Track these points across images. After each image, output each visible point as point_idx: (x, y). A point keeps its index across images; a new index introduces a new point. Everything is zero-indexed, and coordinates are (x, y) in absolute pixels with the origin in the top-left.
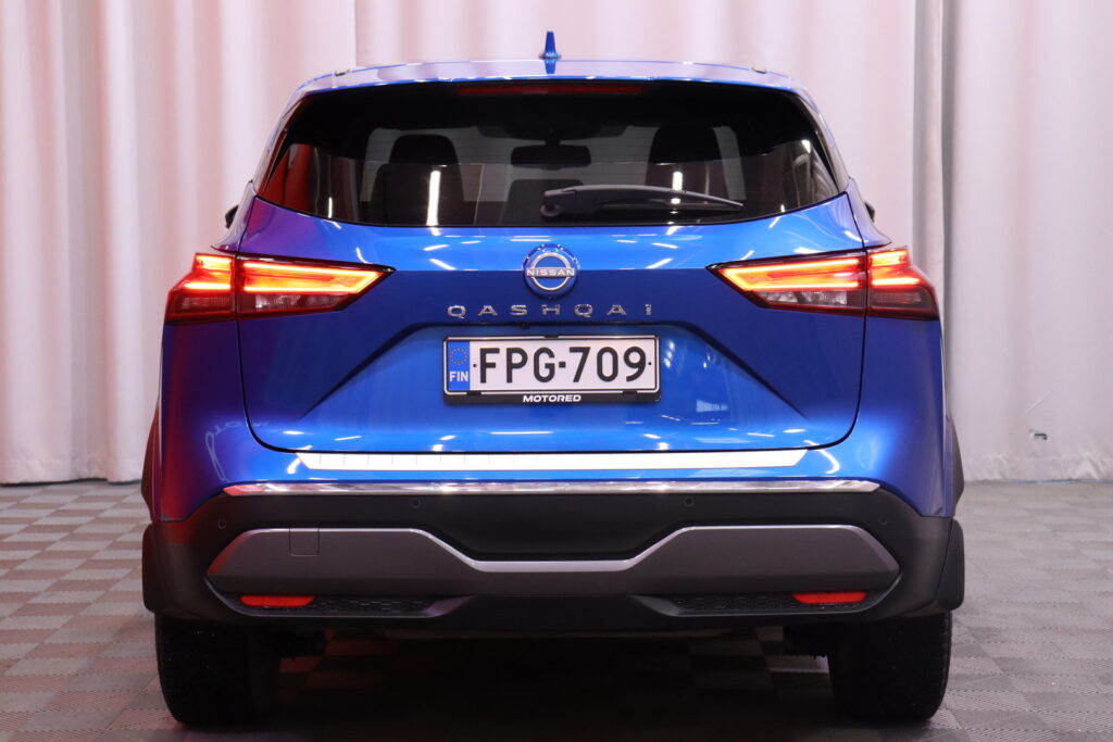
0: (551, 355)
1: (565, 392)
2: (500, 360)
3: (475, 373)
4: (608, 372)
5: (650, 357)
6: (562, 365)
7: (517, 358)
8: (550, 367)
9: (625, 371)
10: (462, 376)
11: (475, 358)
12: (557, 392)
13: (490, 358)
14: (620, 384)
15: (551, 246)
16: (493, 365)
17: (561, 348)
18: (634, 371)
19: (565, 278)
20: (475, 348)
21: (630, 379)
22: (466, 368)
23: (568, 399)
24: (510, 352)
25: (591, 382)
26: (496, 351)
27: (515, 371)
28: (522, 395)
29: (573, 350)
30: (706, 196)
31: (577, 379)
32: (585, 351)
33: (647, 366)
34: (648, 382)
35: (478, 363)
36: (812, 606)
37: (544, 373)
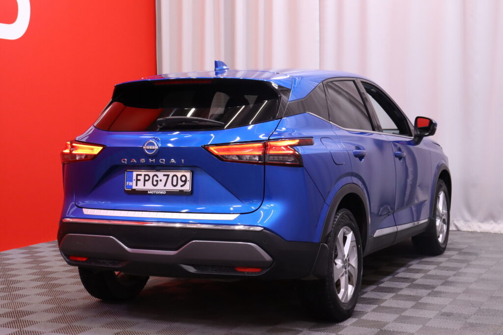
0: (157, 177)
1: (161, 190)
2: (141, 178)
3: (134, 182)
4: (175, 183)
5: (188, 178)
6: (161, 180)
7: (147, 178)
8: (157, 181)
9: (180, 183)
10: (130, 184)
11: (134, 177)
12: (159, 190)
13: (139, 177)
14: (178, 188)
15: (151, 138)
16: (140, 180)
17: (160, 175)
18: (183, 183)
19: (154, 149)
20: (135, 174)
21: (182, 186)
22: (131, 181)
23: (162, 193)
24: (145, 175)
25: (169, 187)
26: (141, 175)
27: (146, 182)
28: (148, 191)
29: (164, 175)
30: (208, 120)
31: (165, 186)
32: (168, 176)
33: (187, 182)
34: (187, 187)
35: (135, 179)
36: (241, 272)
37: (155, 183)
